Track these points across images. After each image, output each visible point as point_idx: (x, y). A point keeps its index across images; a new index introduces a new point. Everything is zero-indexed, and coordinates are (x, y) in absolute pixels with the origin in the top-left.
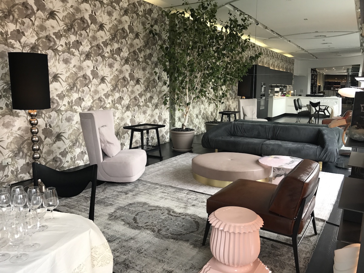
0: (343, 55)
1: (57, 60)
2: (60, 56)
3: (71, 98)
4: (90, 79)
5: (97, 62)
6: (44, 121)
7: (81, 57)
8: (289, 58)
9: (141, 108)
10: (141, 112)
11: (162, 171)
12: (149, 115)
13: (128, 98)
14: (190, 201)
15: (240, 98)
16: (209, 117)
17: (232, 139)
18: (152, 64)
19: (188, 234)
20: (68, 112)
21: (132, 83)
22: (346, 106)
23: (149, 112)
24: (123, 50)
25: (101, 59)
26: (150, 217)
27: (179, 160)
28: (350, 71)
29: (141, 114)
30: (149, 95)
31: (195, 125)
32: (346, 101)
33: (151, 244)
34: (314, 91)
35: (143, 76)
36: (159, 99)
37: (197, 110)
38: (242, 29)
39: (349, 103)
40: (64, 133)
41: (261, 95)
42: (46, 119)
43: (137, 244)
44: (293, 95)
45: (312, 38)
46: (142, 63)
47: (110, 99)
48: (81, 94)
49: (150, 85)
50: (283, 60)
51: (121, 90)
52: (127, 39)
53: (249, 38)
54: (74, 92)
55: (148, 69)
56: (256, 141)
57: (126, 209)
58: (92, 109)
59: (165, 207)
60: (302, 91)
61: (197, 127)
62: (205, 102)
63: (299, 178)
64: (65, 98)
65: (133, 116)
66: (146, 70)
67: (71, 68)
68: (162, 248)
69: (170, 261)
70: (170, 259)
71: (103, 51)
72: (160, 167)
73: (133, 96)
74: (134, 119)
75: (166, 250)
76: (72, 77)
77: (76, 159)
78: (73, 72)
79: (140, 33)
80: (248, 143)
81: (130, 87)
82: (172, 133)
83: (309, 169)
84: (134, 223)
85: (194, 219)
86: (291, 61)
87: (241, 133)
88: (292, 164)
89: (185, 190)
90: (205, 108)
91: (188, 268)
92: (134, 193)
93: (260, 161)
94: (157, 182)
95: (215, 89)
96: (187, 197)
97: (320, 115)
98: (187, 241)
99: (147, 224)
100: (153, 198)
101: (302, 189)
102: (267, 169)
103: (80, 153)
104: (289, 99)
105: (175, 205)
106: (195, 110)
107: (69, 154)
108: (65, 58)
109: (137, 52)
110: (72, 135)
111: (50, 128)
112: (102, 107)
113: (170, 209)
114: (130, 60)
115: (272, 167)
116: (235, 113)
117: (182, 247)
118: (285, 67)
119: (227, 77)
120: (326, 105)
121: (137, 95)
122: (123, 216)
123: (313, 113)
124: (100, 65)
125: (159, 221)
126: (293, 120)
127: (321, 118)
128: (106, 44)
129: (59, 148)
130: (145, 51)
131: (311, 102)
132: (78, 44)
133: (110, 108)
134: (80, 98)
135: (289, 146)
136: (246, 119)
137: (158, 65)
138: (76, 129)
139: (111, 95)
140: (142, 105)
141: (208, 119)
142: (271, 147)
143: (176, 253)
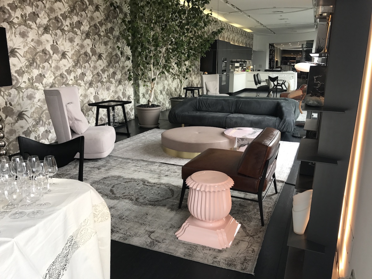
0: (298, 31)
1: (13, 33)
2: (16, 29)
3: (31, 74)
4: (50, 54)
5: (56, 36)
6: (3, 99)
7: (39, 30)
8: (248, 32)
9: (104, 84)
10: (104, 88)
11: (131, 146)
12: (112, 92)
13: (91, 74)
14: (162, 172)
15: (203, 74)
16: (173, 93)
17: (198, 114)
18: (114, 38)
19: (164, 200)
20: (29, 89)
21: (94, 58)
22: (301, 80)
23: (112, 88)
24: (83, 23)
25: (61, 33)
26: (127, 188)
27: (147, 136)
28: (305, 46)
29: (104, 91)
30: (111, 71)
31: (160, 101)
32: (301, 75)
33: (131, 211)
34: (272, 66)
35: (105, 51)
36: (122, 75)
37: (161, 86)
38: (204, 3)
39: (304, 78)
40: (26, 111)
41: (223, 71)
42: (5, 97)
43: (117, 212)
44: (253, 70)
45: (270, 14)
46: (104, 37)
47: (73, 75)
48: (42, 70)
49: (113, 60)
50: (242, 35)
51: (83, 66)
52: (87, 12)
53: (210, 13)
54: (34, 68)
55: (110, 44)
56: (221, 115)
57: (101, 182)
58: (54, 86)
59: (139, 178)
60: (260, 66)
61: (161, 103)
62: (168, 77)
63: (263, 143)
64: (24, 75)
65: (96, 93)
66: (108, 45)
67: (29, 43)
68: (142, 214)
69: (151, 224)
70: (151, 222)
71: (62, 24)
72: (129, 143)
73: (95, 72)
74: (98, 95)
75: (146, 215)
76: (30, 52)
77: (40, 138)
78: (32, 47)
79: (100, 6)
80: (213, 117)
81: (92, 62)
82: (138, 109)
83: (271, 135)
84: (112, 194)
85: (168, 187)
86: (250, 36)
87: (206, 107)
88: (254, 135)
89: (157, 162)
90: (169, 84)
91: (168, 228)
92: (106, 168)
93: (225, 133)
94: (128, 157)
95: (179, 64)
96: (159, 169)
97: (278, 90)
98: (164, 206)
99: (125, 194)
100: (126, 171)
101: (266, 152)
102: (232, 140)
103: (44, 132)
104: (248, 74)
105: (149, 176)
106: (159, 85)
107: (33, 133)
108: (21, 32)
109: (98, 26)
110: (34, 113)
111: (11, 107)
112: (64, 84)
113: (145, 180)
114: (91, 34)
115: (236, 138)
116: (198, 88)
117: (160, 211)
118: (244, 42)
119: (190, 52)
120: (284, 80)
121: (100, 70)
122: (100, 189)
123: (271, 88)
124: (60, 39)
125: (136, 191)
126: (253, 95)
127: (279, 92)
128: (65, 17)
129: (22, 127)
130: (106, 25)
131: (269, 77)
132: (35, 16)
133: (73, 85)
134: (41, 74)
135: (251, 119)
136: (209, 94)
137: (120, 39)
138: (38, 107)
139: (73, 71)
140: (105, 81)
141: (171, 95)
142: (234, 120)
143: (155, 216)
